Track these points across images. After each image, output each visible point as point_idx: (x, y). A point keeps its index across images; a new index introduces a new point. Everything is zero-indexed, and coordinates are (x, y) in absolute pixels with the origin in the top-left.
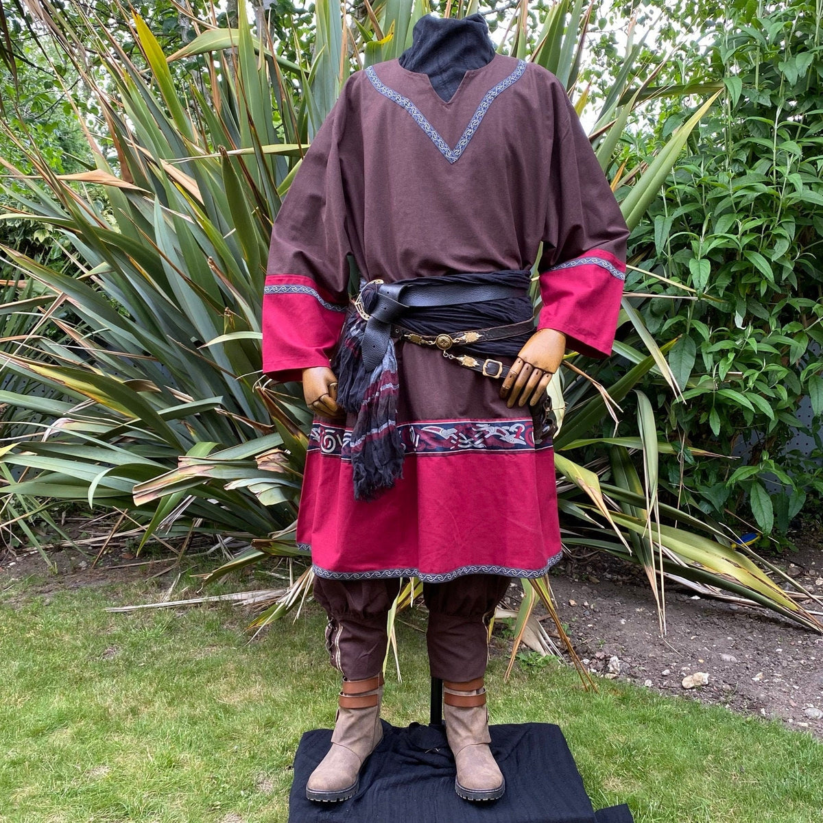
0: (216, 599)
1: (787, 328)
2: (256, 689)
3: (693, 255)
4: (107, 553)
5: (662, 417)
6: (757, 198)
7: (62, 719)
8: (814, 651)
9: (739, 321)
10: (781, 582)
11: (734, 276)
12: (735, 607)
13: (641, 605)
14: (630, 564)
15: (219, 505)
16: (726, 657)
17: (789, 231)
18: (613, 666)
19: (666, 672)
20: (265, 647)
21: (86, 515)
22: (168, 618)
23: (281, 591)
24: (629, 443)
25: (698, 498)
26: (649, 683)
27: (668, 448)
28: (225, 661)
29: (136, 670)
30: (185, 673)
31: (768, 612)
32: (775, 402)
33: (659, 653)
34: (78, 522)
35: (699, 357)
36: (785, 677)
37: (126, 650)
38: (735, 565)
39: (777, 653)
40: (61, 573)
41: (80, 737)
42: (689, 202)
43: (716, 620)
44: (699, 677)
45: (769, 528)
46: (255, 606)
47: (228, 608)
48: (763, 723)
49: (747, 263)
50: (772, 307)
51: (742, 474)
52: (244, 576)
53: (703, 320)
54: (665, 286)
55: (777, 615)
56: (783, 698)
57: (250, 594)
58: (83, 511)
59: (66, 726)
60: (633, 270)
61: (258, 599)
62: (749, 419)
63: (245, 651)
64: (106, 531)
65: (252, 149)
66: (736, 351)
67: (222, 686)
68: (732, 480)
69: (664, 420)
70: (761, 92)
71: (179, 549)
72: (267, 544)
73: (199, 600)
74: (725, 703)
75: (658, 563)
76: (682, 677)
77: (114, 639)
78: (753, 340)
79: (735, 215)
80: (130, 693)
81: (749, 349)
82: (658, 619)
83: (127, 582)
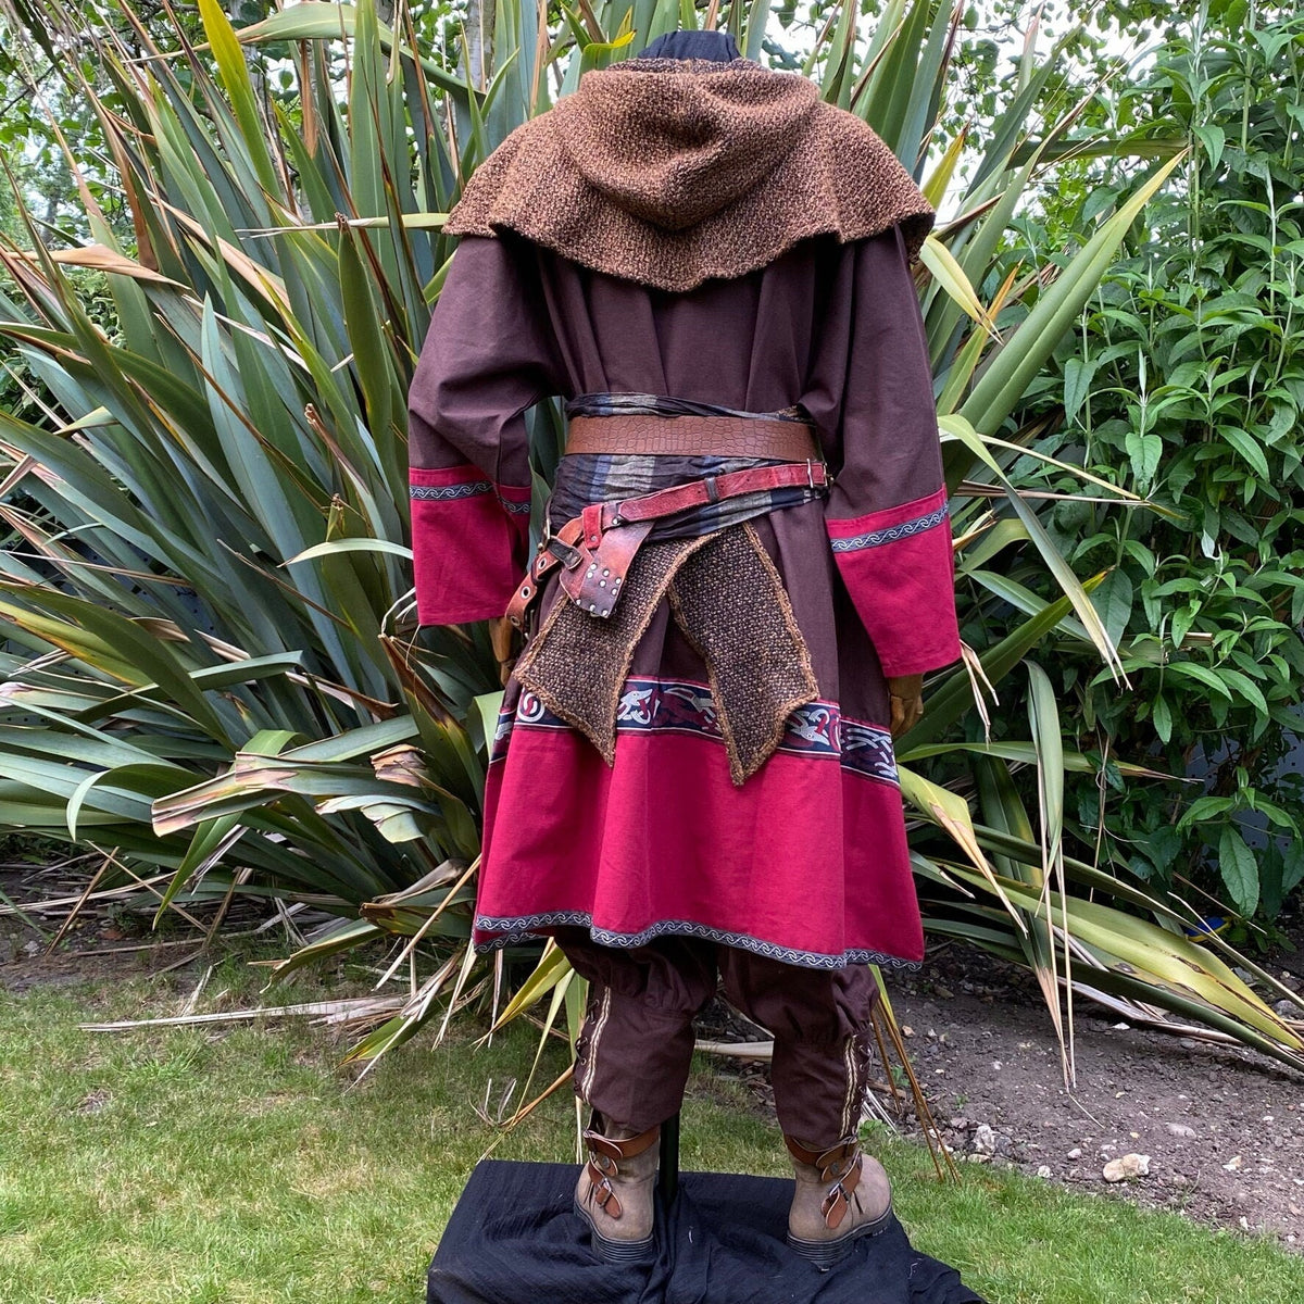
0: (278, 1012)
1: (1287, 560)
2: (360, 1170)
3: (1132, 429)
4: (75, 929)
5: (1069, 709)
6: (1243, 337)
7: (16, 1218)
9: (1208, 546)
10: (1272, 997)
11: (1199, 468)
12: (1190, 1044)
13: (1027, 1037)
14: (1006, 966)
15: (285, 844)
16: (1177, 1129)
17: (1297, 394)
18: (983, 1142)
19: (1075, 1152)
20: (371, 1098)
21: (33, 859)
22: (194, 1045)
23: (396, 1000)
24: (1014, 754)
25: (1127, 852)
26: (1044, 1171)
27: (1080, 763)
28: (301, 1120)
29: (142, 1133)
30: (231, 1141)
31: (1247, 1054)
32: (1265, 686)
33: (1061, 1120)
34: (19, 873)
35: (1138, 606)
36: (1279, 1164)
37: (122, 1099)
38: (1195, 968)
39: (1265, 1123)
41: (48, 1247)
42: (1124, 339)
43: (1158, 1066)
44: (1134, 1161)
45: (1252, 906)
46: (349, 1026)
47: (301, 1028)
48: (1246, 1244)
49: (1222, 447)
50: (1262, 527)
51: (1204, 810)
52: (328, 972)
53: (1145, 541)
54: (1081, 483)
55: (1263, 1060)
56: (1278, 1200)
57: (339, 1004)
58: (26, 852)
59: (23, 1229)
60: (1022, 454)
61: (353, 1014)
62: (1221, 716)
63: (336, 1104)
64: (70, 889)
65: (385, 220)
66: (1201, 596)
67: (299, 1163)
68: (1187, 820)
69: (1072, 714)
70: (1252, 154)
71: (207, 922)
72: (387, 912)
73: (248, 1013)
74: (1178, 1207)
75: (1061, 964)
76: (1102, 1162)
77: (100, 1078)
78: (1230, 579)
79: (1204, 364)
80: (135, 1173)
81: (1224, 593)
82: (1057, 1061)
83: (115, 980)
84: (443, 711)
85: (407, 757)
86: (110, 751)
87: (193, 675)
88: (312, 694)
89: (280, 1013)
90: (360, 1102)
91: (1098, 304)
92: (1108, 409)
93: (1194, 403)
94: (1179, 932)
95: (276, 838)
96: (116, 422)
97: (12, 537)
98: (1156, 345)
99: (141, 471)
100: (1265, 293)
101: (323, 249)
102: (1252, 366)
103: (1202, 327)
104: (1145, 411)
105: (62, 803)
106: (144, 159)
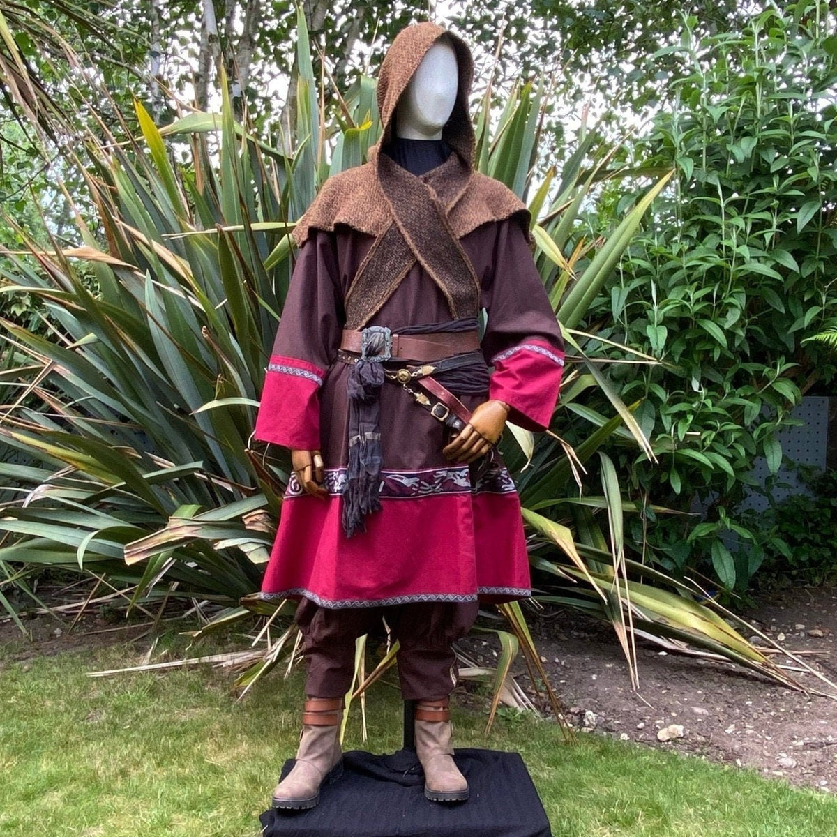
0: (194, 661)
1: (740, 391)
3: (651, 323)
4: (82, 620)
5: (624, 477)
6: (709, 271)
7: (53, 783)
8: (783, 703)
9: (695, 385)
10: (747, 634)
11: (688, 343)
12: (701, 662)
13: (611, 661)
14: (596, 622)
15: (197, 568)
16: (698, 710)
17: (740, 301)
18: (589, 720)
19: (641, 725)
20: (248, 707)
21: (58, 582)
22: (150, 682)
23: (260, 652)
24: (595, 503)
25: (660, 555)
26: (624, 736)
27: (631, 507)
28: (209, 721)
29: (122, 732)
30: (171, 735)
31: (734, 666)
32: (732, 461)
33: (632, 707)
35: (658, 420)
36: (756, 728)
37: (109, 714)
38: (702, 619)
39: (747, 705)
40: (35, 641)
41: (71, 799)
42: (642, 275)
43: (684, 674)
44: (674, 729)
45: (732, 583)
46: (235, 668)
47: (208, 671)
48: (741, 774)
49: (699, 331)
50: (725, 373)
51: (702, 531)
52: (224, 637)
53: (660, 383)
54: (624, 353)
55: (744, 670)
56: (757, 748)
57: (229, 655)
58: (54, 579)
60: (591, 339)
61: (237, 661)
62: (708, 479)
63: (229, 711)
64: (79, 598)
65: (242, 227)
66: (693, 412)
67: (209, 746)
68: (692, 537)
69: (626, 479)
70: (709, 172)
71: (155, 613)
72: (253, 603)
73: (179, 663)
74: (700, 755)
75: (627, 619)
76: (656, 731)
77: (97, 702)
78: (709, 402)
79: (688, 287)
80: (118, 755)
81: (706, 410)
82: (628, 674)
83: (105, 648)
84: (281, 490)
85: (262, 516)
86: (100, 520)
87: (146, 476)
88: (209, 485)
89: (196, 662)
90: (242, 710)
91: (628, 257)
92: (636, 313)
93: (683, 307)
94: (691, 599)
95: (192, 565)
96: (99, 341)
97: (44, 407)
98: (661, 277)
99: (113, 367)
100: (720, 247)
101: (209, 243)
102: (714, 286)
103: (685, 266)
104: (657, 313)
105: (74, 550)
106: (111, 200)
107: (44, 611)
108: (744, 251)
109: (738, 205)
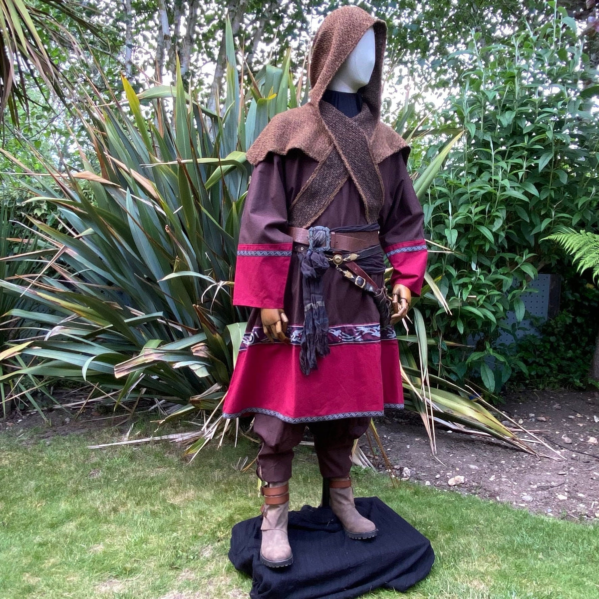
0: (157, 438)
1: (500, 270)
2: (191, 493)
3: (447, 227)
4: (83, 412)
5: (428, 323)
6: (484, 195)
7: (69, 516)
8: (523, 462)
9: (474, 267)
10: (501, 419)
11: (470, 240)
12: (473, 437)
13: (418, 436)
14: (408, 412)
15: (158, 379)
16: (472, 466)
17: (502, 214)
18: (406, 473)
19: (438, 476)
20: (193, 467)
21: (67, 388)
22: (129, 452)
24: (408, 339)
25: (449, 371)
26: (428, 483)
27: (432, 341)
28: (169, 476)
29: (113, 484)
30: (144, 485)
31: (493, 440)
32: (494, 313)
33: (432, 465)
34: (61, 393)
35: (451, 288)
36: (508, 478)
37: (104, 472)
38: (475, 411)
39: (502, 464)
40: (53, 426)
41: (81, 526)
42: (442, 197)
43: (463, 445)
44: (459, 479)
45: (492, 389)
46: (185, 443)
47: (167, 444)
48: (500, 506)
49: (477, 233)
50: (491, 260)
51: (475, 356)
52: (175, 424)
53: (452, 265)
54: (431, 246)
55: (499, 442)
56: (509, 490)
57: (180, 435)
58: (64, 386)
59: (72, 521)
61: (185, 438)
62: (480, 324)
63: (181, 470)
64: (81, 399)
65: (192, 160)
66: (471, 283)
67: (169, 491)
68: (469, 360)
69: (429, 325)
70: (485, 133)
71: (131, 408)
72: (198, 402)
73: (147, 439)
74: (475, 494)
75: (429, 411)
76: (447, 479)
77: (96, 465)
78: (482, 277)
79: (470, 205)
80: (111, 498)
81: (480, 282)
82: (429, 444)
83: (99, 430)
84: (215, 330)
85: (204, 347)
86: (97, 349)
87: (126, 321)
88: (167, 327)
89: (159, 439)
90: (190, 469)
91: (433, 185)
92: (438, 221)
93: (468, 218)
94: (467, 397)
95: (155, 377)
96: (95, 233)
97: (56, 275)
98: (454, 199)
99: (104, 250)
100: (490, 180)
101: (169, 171)
102: (487, 205)
103: (469, 192)
104: (451, 221)
105: (80, 368)
106: (103, 142)
107: (58, 406)
108: (506, 182)
109: (502, 154)
